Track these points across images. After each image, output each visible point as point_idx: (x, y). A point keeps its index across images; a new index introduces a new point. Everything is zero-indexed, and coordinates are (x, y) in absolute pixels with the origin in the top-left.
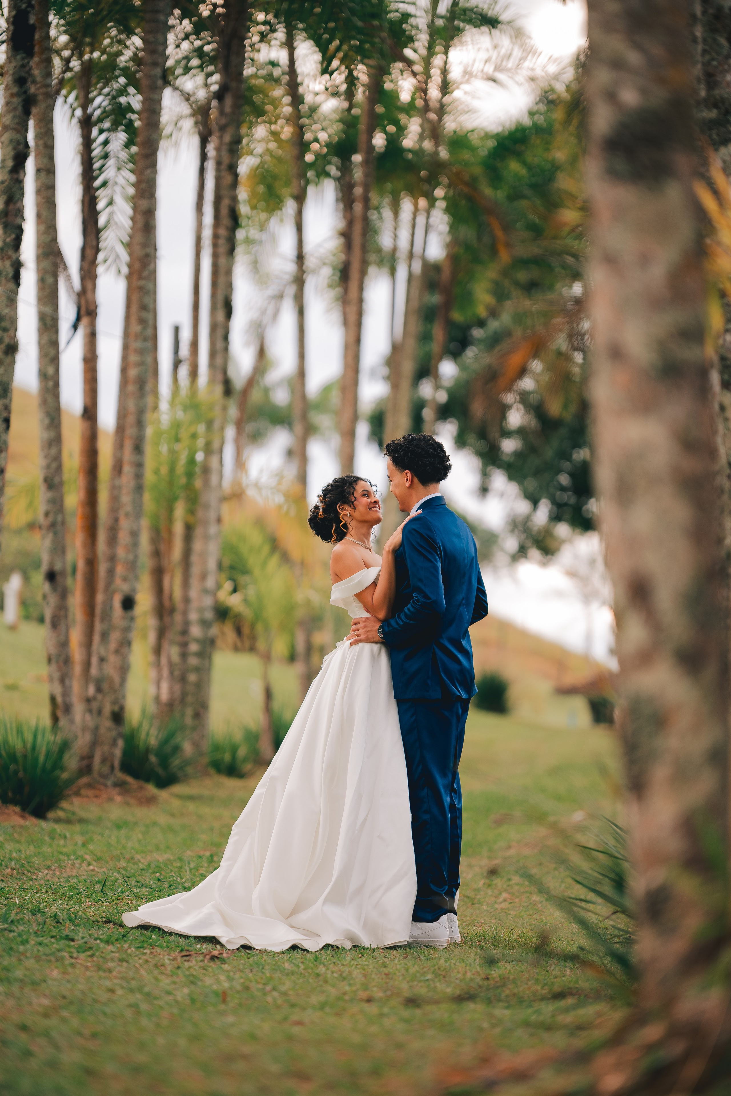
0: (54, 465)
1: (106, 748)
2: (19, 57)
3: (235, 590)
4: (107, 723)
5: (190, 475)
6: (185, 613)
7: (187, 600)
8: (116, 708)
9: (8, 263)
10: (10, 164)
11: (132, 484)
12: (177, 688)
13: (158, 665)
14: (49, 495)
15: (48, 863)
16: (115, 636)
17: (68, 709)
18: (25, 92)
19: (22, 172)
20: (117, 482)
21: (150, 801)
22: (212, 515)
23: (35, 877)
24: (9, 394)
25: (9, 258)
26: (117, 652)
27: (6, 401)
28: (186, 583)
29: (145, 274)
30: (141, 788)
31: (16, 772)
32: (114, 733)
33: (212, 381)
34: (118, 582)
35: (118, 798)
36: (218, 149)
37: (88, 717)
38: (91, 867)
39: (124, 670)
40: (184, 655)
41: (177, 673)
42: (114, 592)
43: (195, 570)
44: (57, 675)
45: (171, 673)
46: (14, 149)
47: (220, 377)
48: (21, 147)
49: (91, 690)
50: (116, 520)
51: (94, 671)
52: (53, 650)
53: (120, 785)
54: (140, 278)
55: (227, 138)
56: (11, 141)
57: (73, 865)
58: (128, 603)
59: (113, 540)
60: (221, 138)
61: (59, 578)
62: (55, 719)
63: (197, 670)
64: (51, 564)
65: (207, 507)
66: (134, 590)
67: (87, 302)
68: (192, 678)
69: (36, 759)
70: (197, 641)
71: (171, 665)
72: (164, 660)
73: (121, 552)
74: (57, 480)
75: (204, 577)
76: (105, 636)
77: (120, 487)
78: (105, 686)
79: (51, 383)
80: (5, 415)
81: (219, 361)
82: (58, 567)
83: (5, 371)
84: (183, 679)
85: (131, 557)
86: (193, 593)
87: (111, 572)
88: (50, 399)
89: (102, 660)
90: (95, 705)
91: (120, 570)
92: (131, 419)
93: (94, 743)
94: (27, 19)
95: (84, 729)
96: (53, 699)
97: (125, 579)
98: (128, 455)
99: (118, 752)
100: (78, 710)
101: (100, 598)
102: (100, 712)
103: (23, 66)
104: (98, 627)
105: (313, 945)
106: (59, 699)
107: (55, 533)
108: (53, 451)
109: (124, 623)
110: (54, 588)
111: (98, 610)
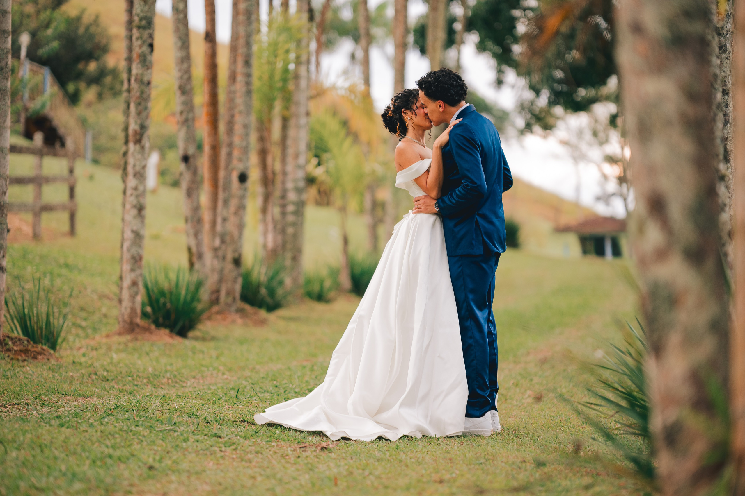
0: (186, 77)
1: (230, 284)
3: (319, 164)
4: (229, 266)
5: (285, 80)
6: (284, 182)
7: (284, 173)
8: (236, 255)
11: (244, 90)
12: (279, 238)
13: (264, 221)
14: (183, 98)
15: (194, 374)
16: (234, 203)
17: (200, 256)
20: (233, 88)
21: (263, 322)
22: (302, 110)
23: (185, 385)
24: (152, 26)
26: (236, 213)
27: (150, 31)
28: (284, 161)
30: (255, 313)
31: (165, 304)
32: (235, 273)
33: (299, 10)
34: (235, 162)
35: (239, 321)
37: (216, 262)
38: (225, 377)
39: (241, 227)
40: (284, 214)
41: (279, 227)
42: (233, 170)
43: (290, 151)
44: (192, 232)
45: (275, 227)
47: (306, 7)
49: (217, 242)
50: (233, 116)
51: (219, 228)
52: (189, 214)
53: (240, 311)
57: (212, 374)
58: (243, 178)
59: (230, 131)
61: (191, 160)
62: (192, 265)
63: (294, 224)
64: (186, 150)
65: (298, 104)
66: (247, 168)
68: (290, 230)
69: (179, 294)
70: (294, 203)
71: (274, 221)
72: (269, 218)
73: (237, 140)
74: (188, 87)
75: (297, 156)
76: (226, 202)
77: (234, 92)
78: (227, 239)
79: (182, 16)
80: (150, 41)
82: (190, 152)
83: (149, 8)
84: (283, 231)
85: (244, 144)
86: (289, 168)
87: (229, 155)
88: (181, 27)
89: (225, 220)
90: (220, 253)
91: (236, 153)
92: (242, 41)
93: (220, 281)
95: (213, 270)
96: (189, 250)
97: (240, 160)
98: (240, 68)
99: (238, 287)
100: (208, 256)
101: (222, 174)
102: (224, 258)
104: (221, 195)
105: (393, 436)
106: (194, 249)
107: (188, 127)
108: (185, 66)
109: (240, 193)
110: (188, 168)
111: (221, 183)
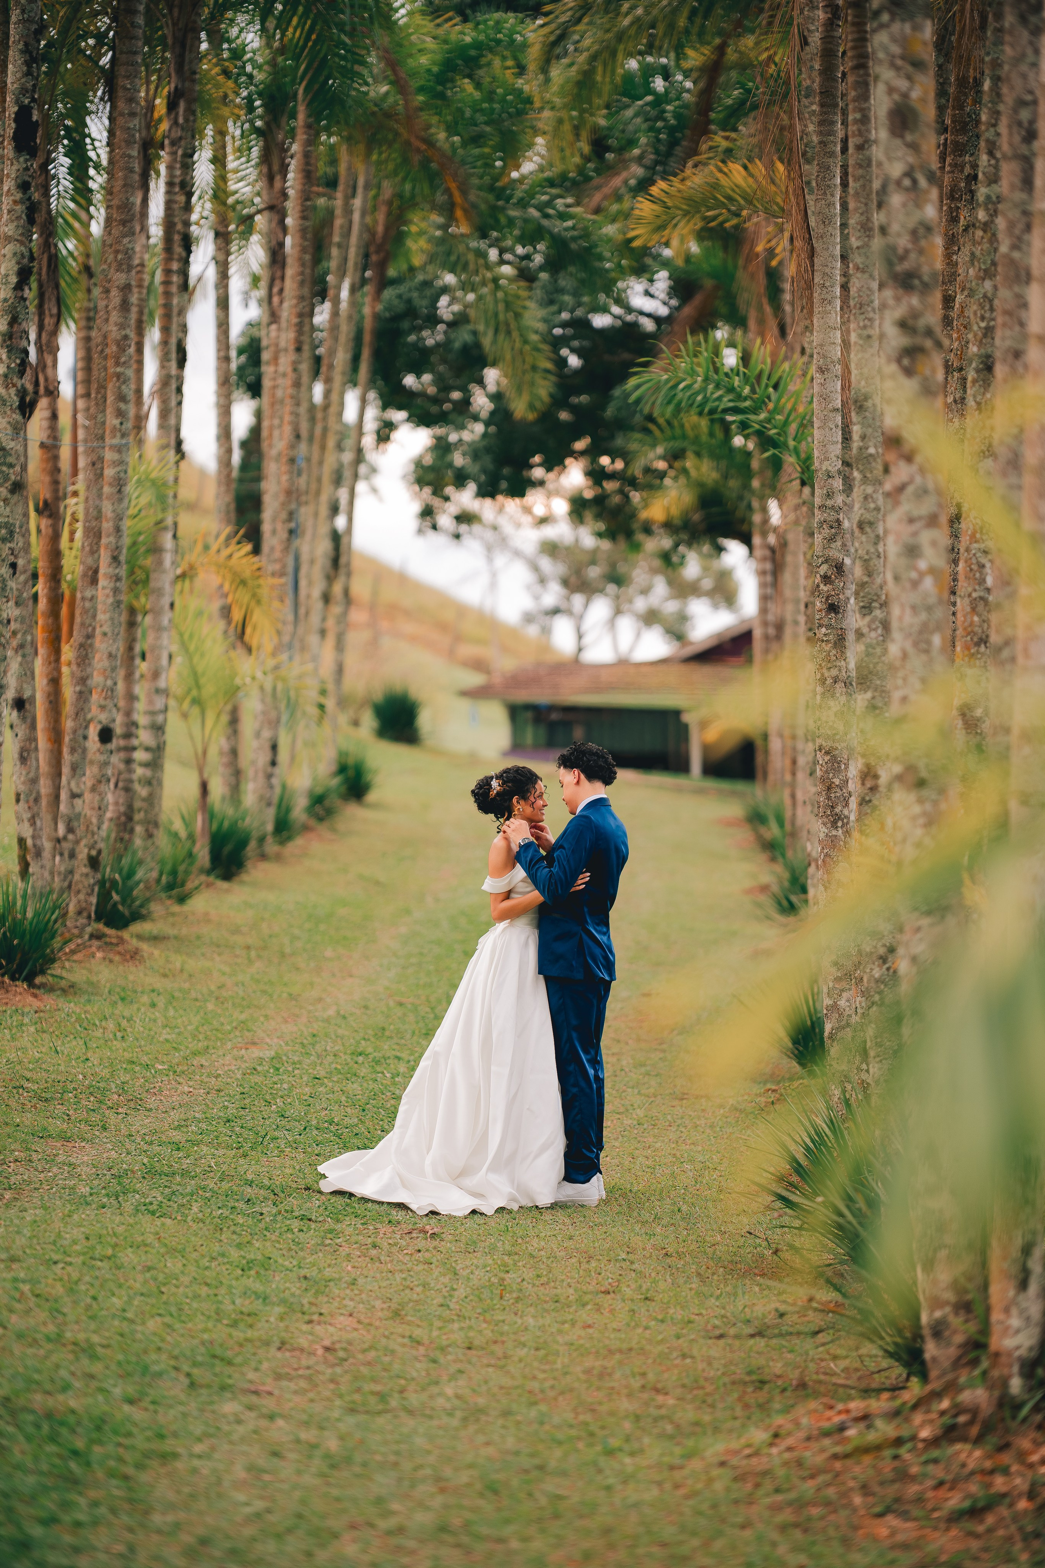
0: (22, 579)
1: (81, 896)
2: (22, 159)
4: (83, 868)
6: (128, 713)
8: (94, 853)
9: (13, 391)
10: (14, 279)
16: (90, 773)
17: (38, 854)
18: (29, 199)
19: (26, 289)
22: (166, 601)
25: (14, 385)
26: (93, 789)
29: (123, 360)
32: (92, 881)
34: (94, 711)
35: (99, 955)
36: (170, 168)
37: (58, 858)
42: (89, 721)
44: (27, 815)
46: (18, 263)
48: (26, 261)
49: (61, 830)
51: (62, 807)
52: (22, 788)
53: (96, 936)
54: (117, 364)
55: (180, 152)
56: (15, 254)
58: (106, 735)
59: (84, 660)
60: (174, 153)
61: (27, 706)
62: (25, 866)
63: (149, 783)
64: (19, 690)
65: (161, 594)
66: (114, 721)
67: (46, 379)
68: (143, 791)
70: (146, 747)
73: (97, 679)
74: (25, 596)
76: (77, 769)
78: (78, 825)
81: (172, 421)
82: (26, 695)
84: (129, 792)
85: (110, 684)
86: (139, 690)
87: (83, 696)
89: (74, 796)
90: (66, 846)
91: (95, 696)
93: (67, 890)
94: (31, 115)
95: (55, 873)
96: (21, 841)
97: (103, 708)
99: (94, 900)
101: (68, 724)
102: (72, 855)
103: (27, 169)
104: (67, 756)
106: (29, 842)
107: (24, 656)
109: (102, 758)
110: (24, 719)
111: (67, 739)
